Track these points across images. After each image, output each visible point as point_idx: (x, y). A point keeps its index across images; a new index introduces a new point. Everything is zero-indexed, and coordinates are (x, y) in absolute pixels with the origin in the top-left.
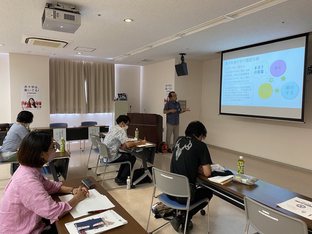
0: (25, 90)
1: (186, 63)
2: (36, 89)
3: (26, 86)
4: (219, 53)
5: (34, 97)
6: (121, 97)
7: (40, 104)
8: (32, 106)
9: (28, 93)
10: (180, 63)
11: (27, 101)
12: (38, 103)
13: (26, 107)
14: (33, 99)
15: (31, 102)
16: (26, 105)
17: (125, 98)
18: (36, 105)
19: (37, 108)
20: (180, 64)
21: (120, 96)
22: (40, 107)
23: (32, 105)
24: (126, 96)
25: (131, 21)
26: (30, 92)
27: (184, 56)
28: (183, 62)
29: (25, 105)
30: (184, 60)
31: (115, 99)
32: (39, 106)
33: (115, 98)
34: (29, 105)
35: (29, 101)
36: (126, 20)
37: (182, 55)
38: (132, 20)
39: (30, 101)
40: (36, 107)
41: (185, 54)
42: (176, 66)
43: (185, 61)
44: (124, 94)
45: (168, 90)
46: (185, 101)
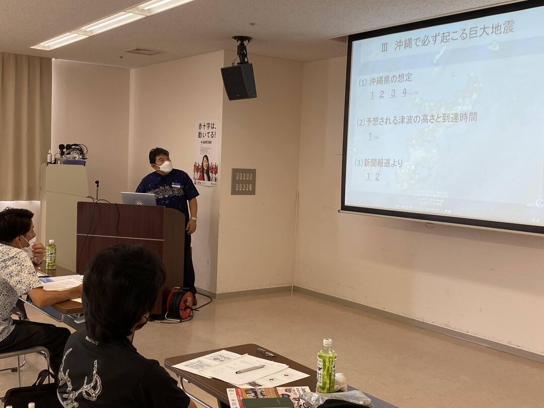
1: (252, 64)
4: (341, 39)
6: (69, 154)
10: (236, 64)
17: (78, 157)
20: (235, 67)
21: (65, 150)
24: (81, 152)
27: (246, 43)
28: (243, 62)
30: (246, 56)
31: (49, 161)
33: (49, 155)
37: (239, 42)
41: (248, 39)
42: (225, 72)
43: (250, 59)
44: (75, 145)
45: (206, 139)
46: (253, 172)
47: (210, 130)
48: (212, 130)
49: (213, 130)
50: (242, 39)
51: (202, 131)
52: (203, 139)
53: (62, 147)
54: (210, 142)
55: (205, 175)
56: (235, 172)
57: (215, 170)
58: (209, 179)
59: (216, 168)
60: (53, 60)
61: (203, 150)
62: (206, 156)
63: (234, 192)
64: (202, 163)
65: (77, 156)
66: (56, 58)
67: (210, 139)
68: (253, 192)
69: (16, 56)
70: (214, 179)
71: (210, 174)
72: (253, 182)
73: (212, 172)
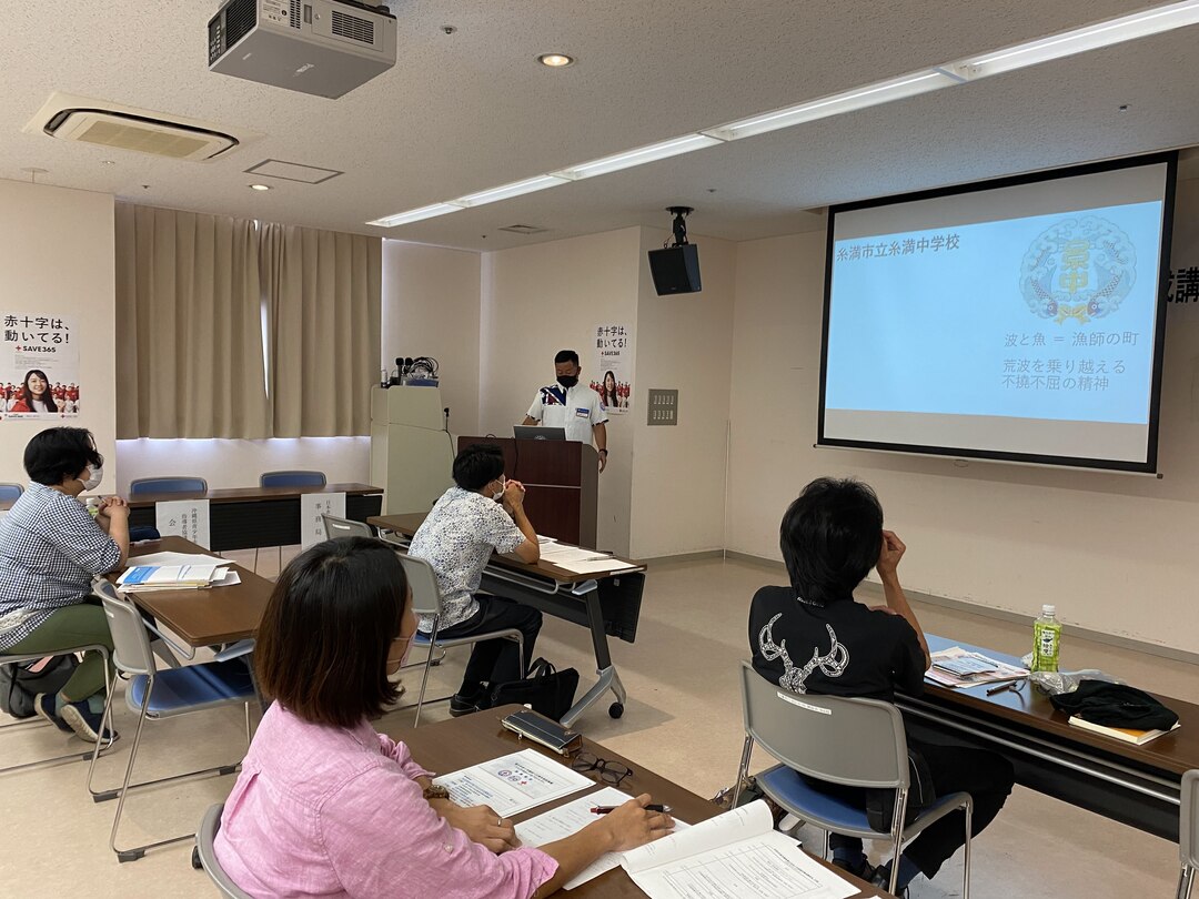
0: (9, 335)
1: (694, 246)
2: (56, 331)
3: (11, 320)
4: (819, 210)
5: (49, 364)
6: (413, 371)
7: (74, 394)
8: (37, 404)
9: (19, 348)
10: (670, 246)
11: (18, 384)
12: (65, 391)
13: (13, 411)
14: (43, 377)
15: (36, 386)
16: (12, 402)
18: (56, 401)
19: (59, 414)
20: (670, 249)
21: (405, 367)
22: (75, 409)
23: (40, 400)
24: (430, 368)
25: (567, 61)
26: (28, 345)
27: (684, 215)
28: (680, 242)
29: (8, 398)
30: (685, 233)
32: (69, 403)
33: (382, 373)
34: (24, 400)
35: (26, 384)
36: (546, 61)
37: (675, 215)
38: (571, 60)
39: (31, 386)
40: (56, 410)
41: (688, 210)
42: (655, 257)
43: (690, 239)
44: (422, 359)
45: (610, 348)
46: (675, 392)
47: (617, 336)
48: (621, 337)
49: (623, 337)
50: (680, 211)
51: (603, 337)
52: (604, 349)
53: (399, 362)
54: (617, 354)
55: (609, 399)
56: (653, 393)
57: (626, 391)
58: (616, 404)
59: (628, 389)
60: (383, 239)
61: (604, 364)
62: (610, 373)
63: (651, 422)
64: (604, 383)
65: (426, 374)
66: (387, 237)
67: (617, 349)
68: (674, 422)
69: (336, 235)
70: (623, 404)
71: (618, 397)
72: (675, 408)
73: (621, 395)
